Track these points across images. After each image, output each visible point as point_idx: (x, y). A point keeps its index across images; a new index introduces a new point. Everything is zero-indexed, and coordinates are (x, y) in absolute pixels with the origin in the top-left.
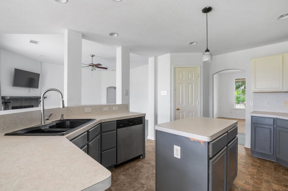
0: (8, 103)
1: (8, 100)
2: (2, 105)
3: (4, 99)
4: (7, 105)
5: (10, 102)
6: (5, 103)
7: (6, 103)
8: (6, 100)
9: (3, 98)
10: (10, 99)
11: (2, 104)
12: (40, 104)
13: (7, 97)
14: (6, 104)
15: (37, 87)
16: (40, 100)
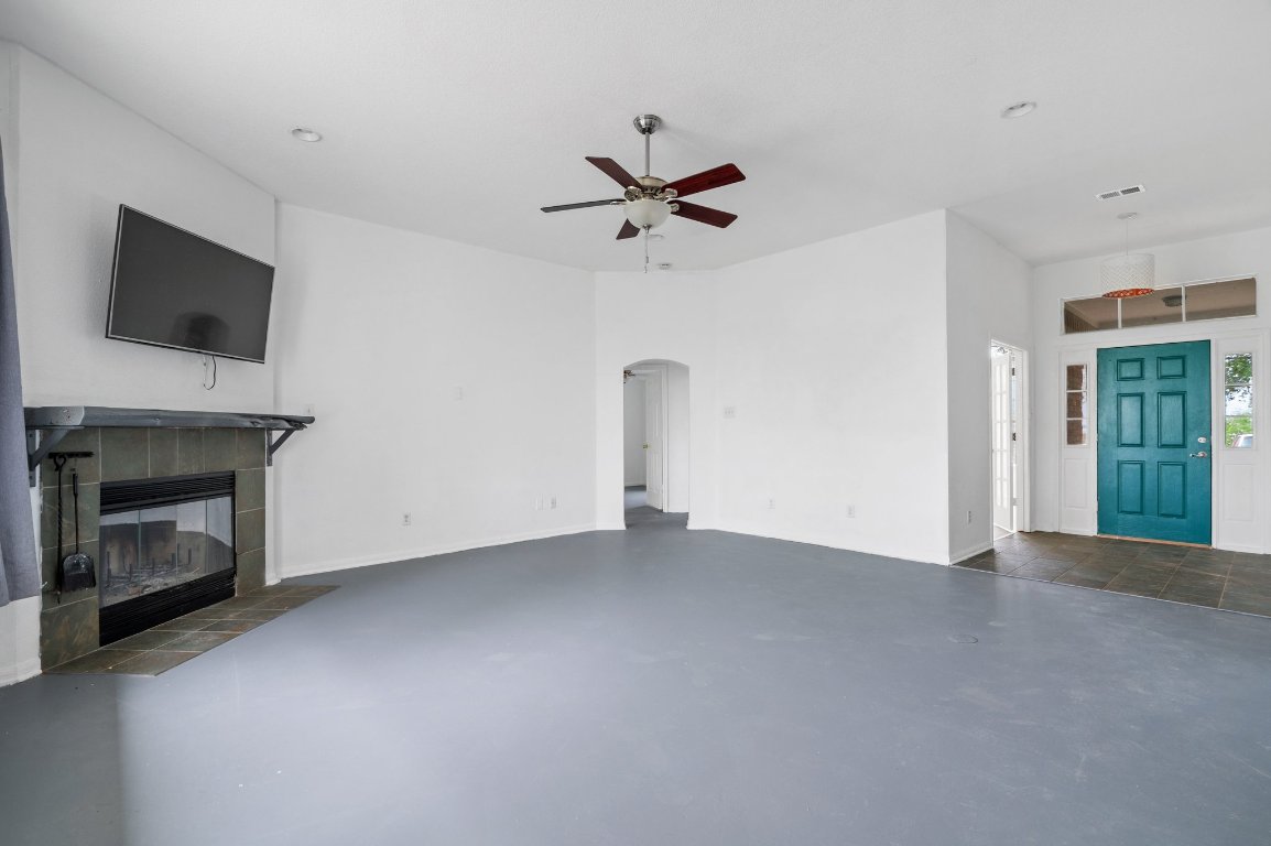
0: (72, 455)
1: (74, 433)
2: (32, 478)
3: (49, 429)
4: (66, 471)
5: (88, 455)
6: (52, 456)
7: (62, 455)
8: (60, 435)
9: (36, 419)
10: (87, 429)
11: (32, 468)
12: (270, 464)
13: (69, 411)
14: (59, 468)
15: (258, 355)
16: (270, 435)
